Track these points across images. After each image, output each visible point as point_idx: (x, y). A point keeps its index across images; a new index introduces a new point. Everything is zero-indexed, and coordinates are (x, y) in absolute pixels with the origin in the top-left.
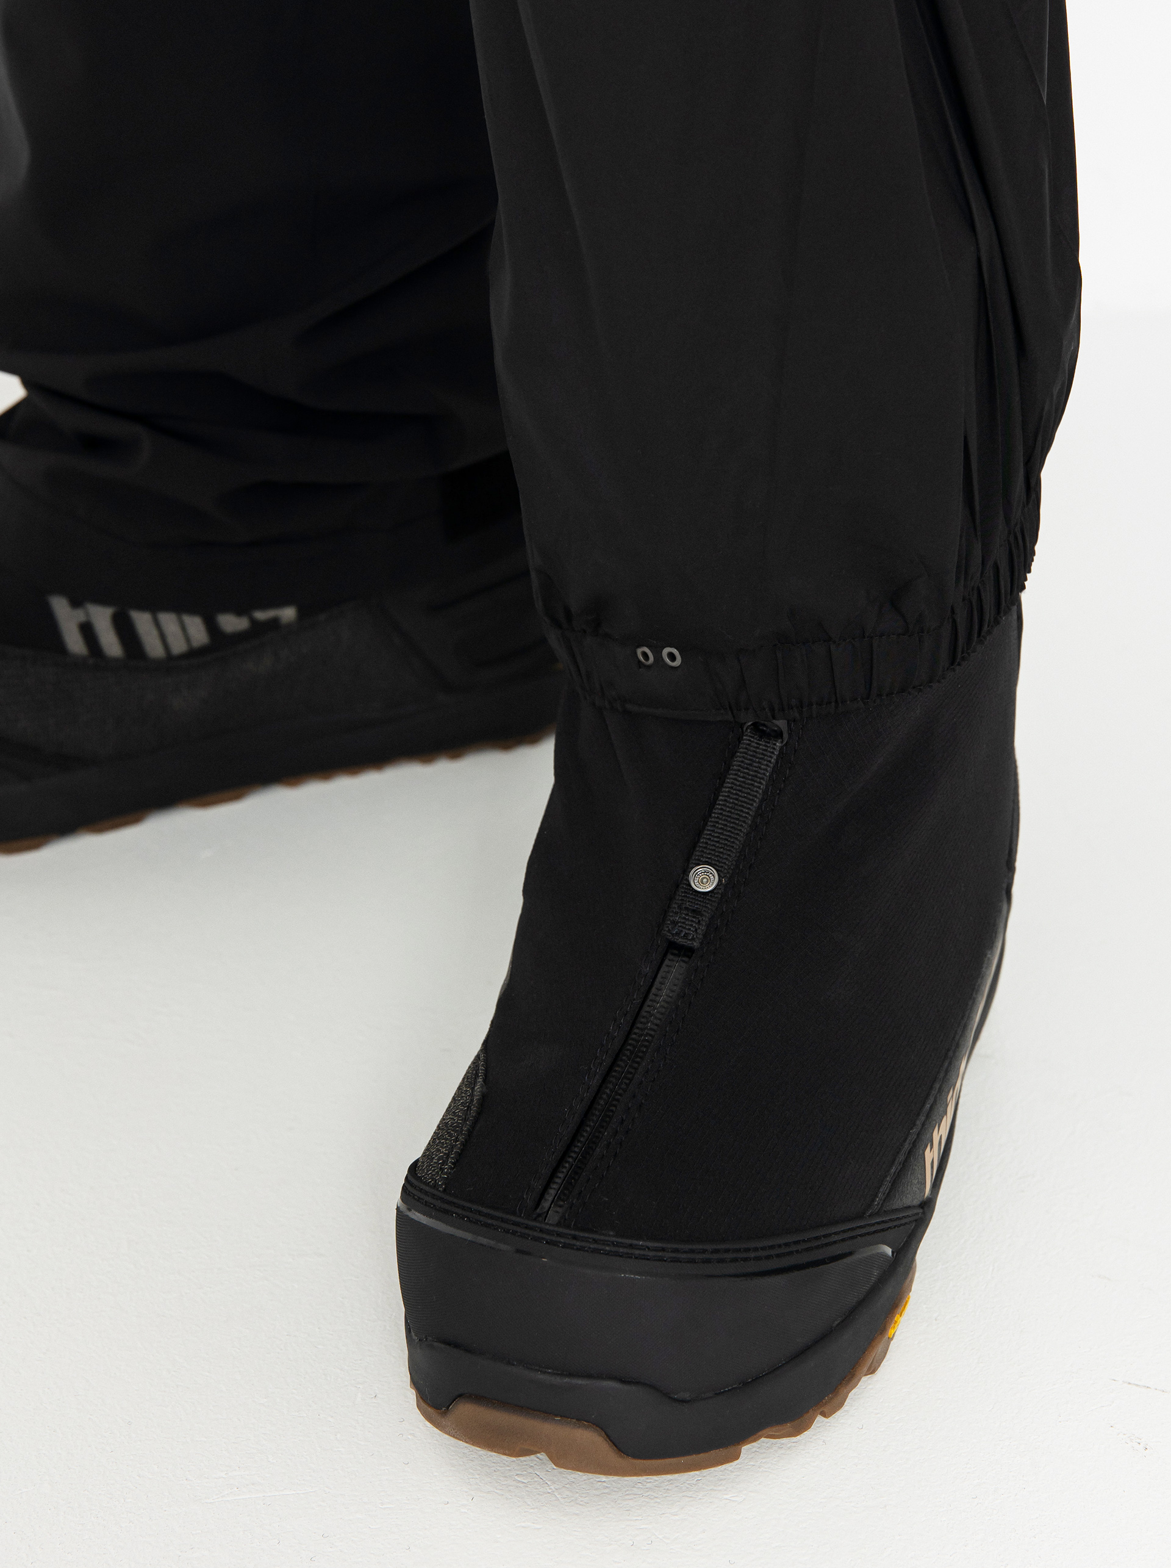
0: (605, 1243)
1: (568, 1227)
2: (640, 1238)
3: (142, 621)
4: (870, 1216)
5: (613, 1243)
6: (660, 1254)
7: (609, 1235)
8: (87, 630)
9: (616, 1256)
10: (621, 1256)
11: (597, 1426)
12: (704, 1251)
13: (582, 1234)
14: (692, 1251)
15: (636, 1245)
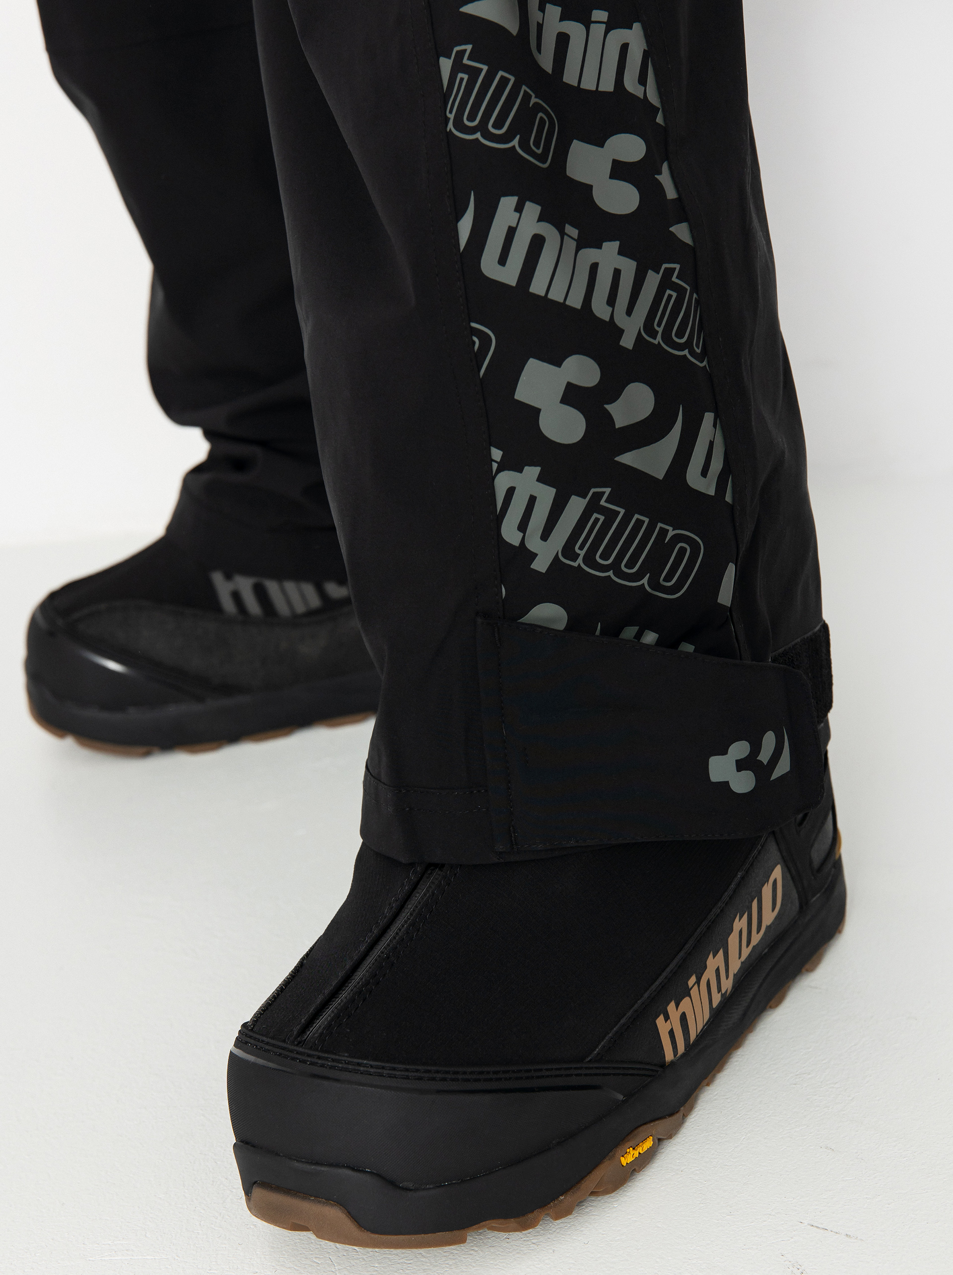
0: (338, 1061)
1: (317, 1050)
2: (366, 1058)
3: (272, 587)
4: (590, 1061)
5: (345, 1061)
6: (379, 1071)
7: (344, 1056)
8: (236, 596)
9: (347, 1071)
10: (350, 1072)
11: (340, 1205)
12: (417, 1071)
13: (323, 1055)
14: (407, 1070)
15: (362, 1063)
